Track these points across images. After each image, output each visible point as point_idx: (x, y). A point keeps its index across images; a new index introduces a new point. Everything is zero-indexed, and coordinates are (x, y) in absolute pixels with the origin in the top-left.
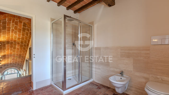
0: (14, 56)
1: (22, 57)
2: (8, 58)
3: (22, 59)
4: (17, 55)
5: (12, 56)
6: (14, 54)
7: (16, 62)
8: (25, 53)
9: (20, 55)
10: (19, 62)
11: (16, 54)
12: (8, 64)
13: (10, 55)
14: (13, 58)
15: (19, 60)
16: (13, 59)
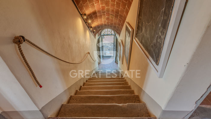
0: (108, 14)
1: (121, 16)
2: (101, 17)
3: (120, 21)
4: (113, 11)
5: (105, 13)
6: (108, 10)
7: (112, 24)
8: (127, 10)
9: (117, 12)
10: (115, 24)
11: (110, 11)
12: (102, 25)
13: (103, 12)
14: (107, 17)
15: (115, 21)
16: (108, 19)
